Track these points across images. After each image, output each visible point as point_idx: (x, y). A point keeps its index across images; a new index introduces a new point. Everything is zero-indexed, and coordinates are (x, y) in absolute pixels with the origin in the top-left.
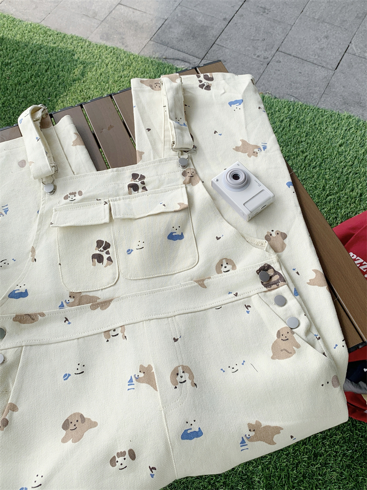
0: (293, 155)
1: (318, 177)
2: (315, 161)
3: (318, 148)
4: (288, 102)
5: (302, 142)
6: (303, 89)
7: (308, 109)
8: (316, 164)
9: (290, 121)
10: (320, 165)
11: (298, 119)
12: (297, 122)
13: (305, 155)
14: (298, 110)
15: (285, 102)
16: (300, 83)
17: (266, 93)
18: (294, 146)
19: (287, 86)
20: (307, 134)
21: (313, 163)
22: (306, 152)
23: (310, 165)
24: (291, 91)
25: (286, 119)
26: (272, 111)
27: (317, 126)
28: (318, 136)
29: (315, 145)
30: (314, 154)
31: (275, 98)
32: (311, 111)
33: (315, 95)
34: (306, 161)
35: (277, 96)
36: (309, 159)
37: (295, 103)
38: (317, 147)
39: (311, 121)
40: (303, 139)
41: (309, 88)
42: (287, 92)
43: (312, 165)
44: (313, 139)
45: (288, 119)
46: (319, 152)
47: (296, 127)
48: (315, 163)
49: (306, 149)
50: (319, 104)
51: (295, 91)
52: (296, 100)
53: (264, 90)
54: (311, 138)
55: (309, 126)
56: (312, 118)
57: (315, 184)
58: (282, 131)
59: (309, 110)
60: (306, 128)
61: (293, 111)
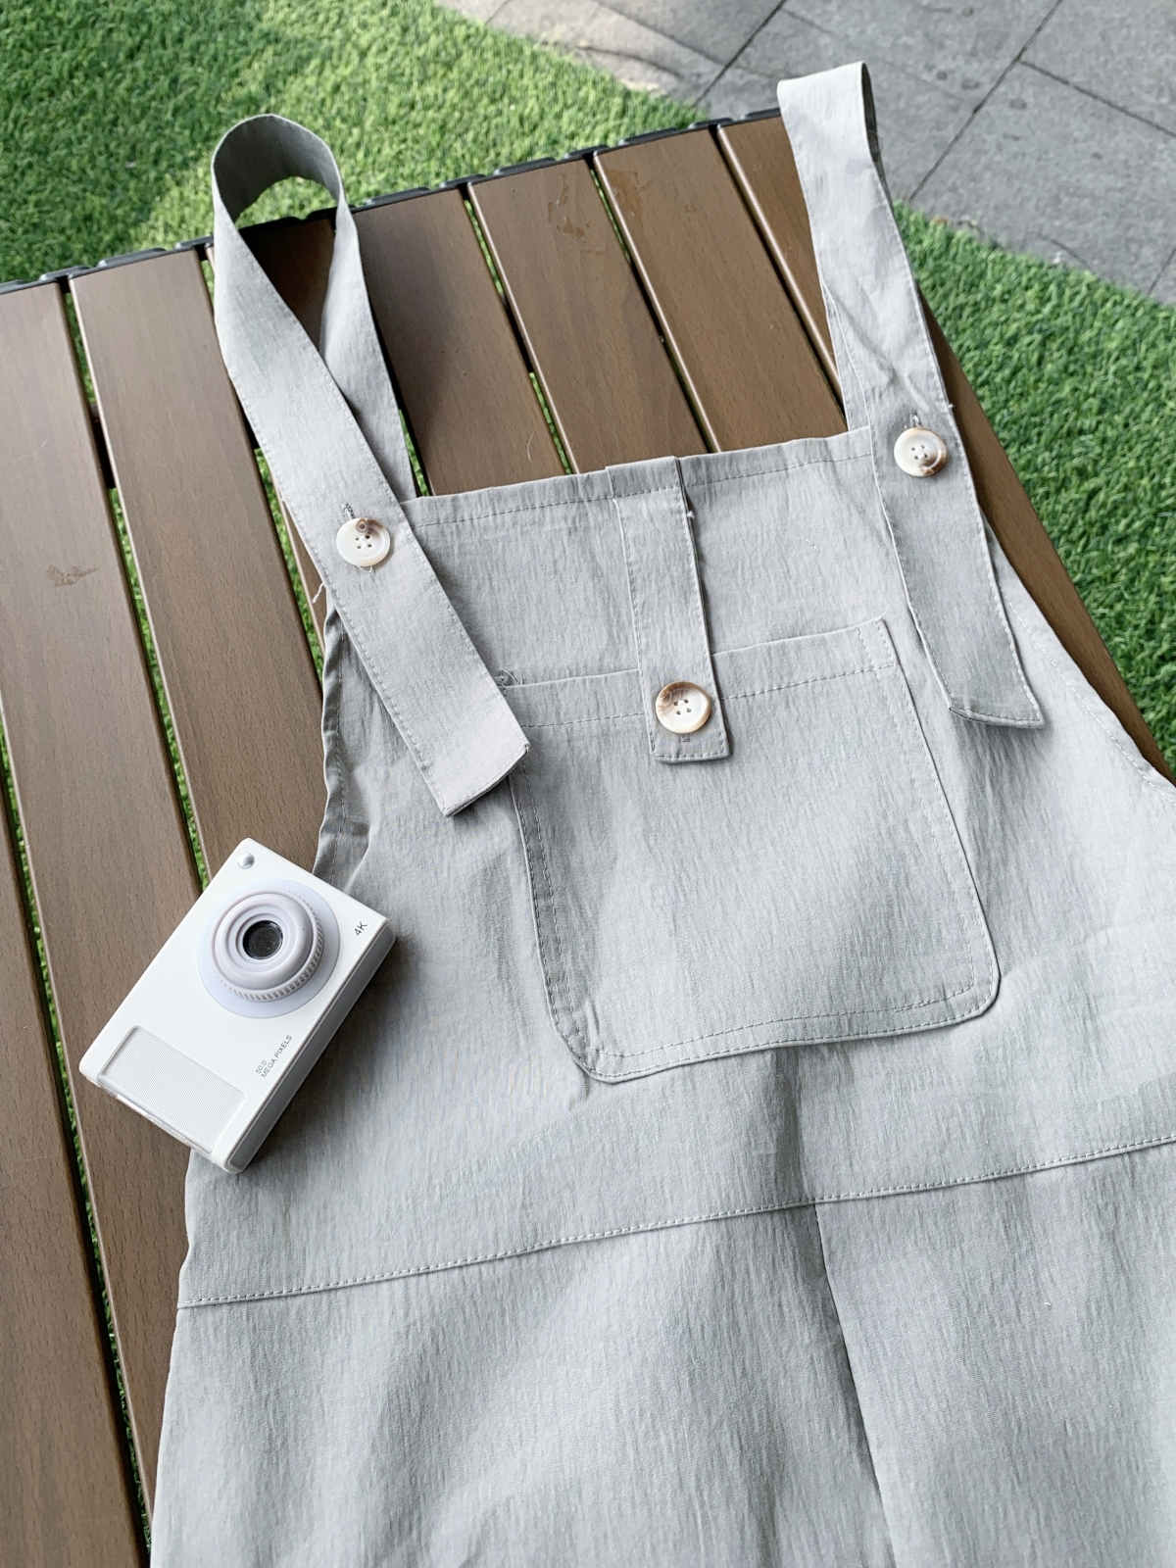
0: (1044, 481)
1: (1132, 581)
2: (1125, 515)
3: (1143, 463)
4: (1041, 266)
5: (1081, 432)
6: (1103, 223)
7: (1115, 304)
8: (1128, 526)
9: (1043, 344)
10: (1143, 536)
11: (1076, 339)
12: (1070, 352)
13: (1089, 485)
14: (1076, 303)
15: (1029, 268)
16: (1095, 199)
17: (960, 223)
18: (1049, 448)
19: (1042, 204)
20: (1104, 401)
21: (1117, 522)
22: (1096, 475)
23: (1104, 528)
24: (1057, 223)
25: (1030, 333)
26: (979, 297)
27: (1146, 376)
28: (1145, 416)
29: (1130, 449)
30: (1126, 488)
31: (994, 247)
32: (1128, 312)
33: (1147, 252)
34: (1092, 514)
35: (1002, 240)
36: (1104, 505)
37: (1067, 275)
38: (1138, 458)
39: (1123, 351)
40: (1088, 423)
41: (1126, 222)
42: (1041, 227)
43: (1112, 528)
44: (1126, 425)
45: (1037, 337)
46: (1145, 481)
47: (1066, 368)
48: (1124, 522)
49: (1096, 462)
50: (1160, 286)
51: (1070, 225)
52: (1072, 264)
53: (953, 209)
54: (1118, 419)
55: (1115, 373)
56: (1129, 342)
57: (1118, 607)
58: (1009, 382)
59: (1118, 309)
60: (1104, 378)
61: (1059, 306)
